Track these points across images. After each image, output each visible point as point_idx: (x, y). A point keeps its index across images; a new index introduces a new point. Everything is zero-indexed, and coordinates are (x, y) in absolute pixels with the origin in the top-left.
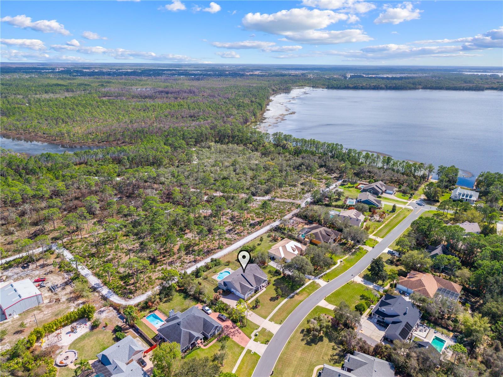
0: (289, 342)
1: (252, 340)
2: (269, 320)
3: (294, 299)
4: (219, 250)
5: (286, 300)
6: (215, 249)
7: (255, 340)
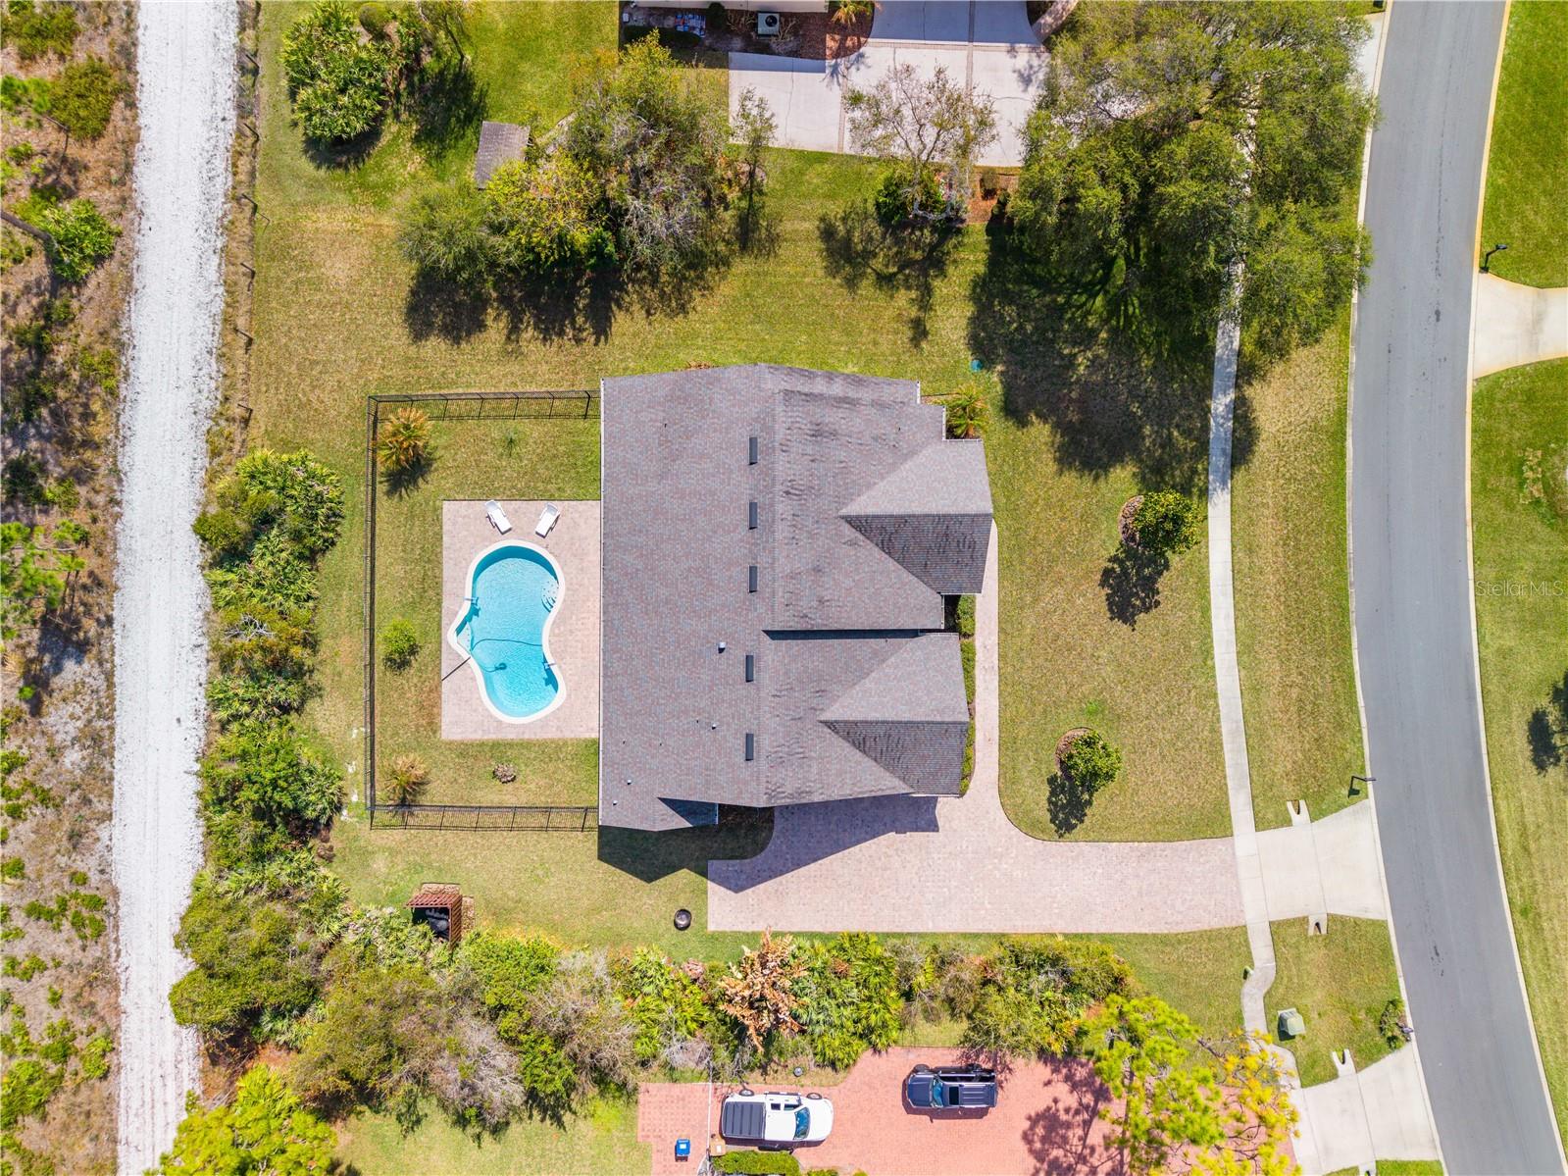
0: (1526, 912)
1: (1290, 1082)
2: (1261, 824)
3: (1263, 447)
4: (97, 279)
5: (1219, 512)
6: (51, 318)
7: (1315, 1072)
